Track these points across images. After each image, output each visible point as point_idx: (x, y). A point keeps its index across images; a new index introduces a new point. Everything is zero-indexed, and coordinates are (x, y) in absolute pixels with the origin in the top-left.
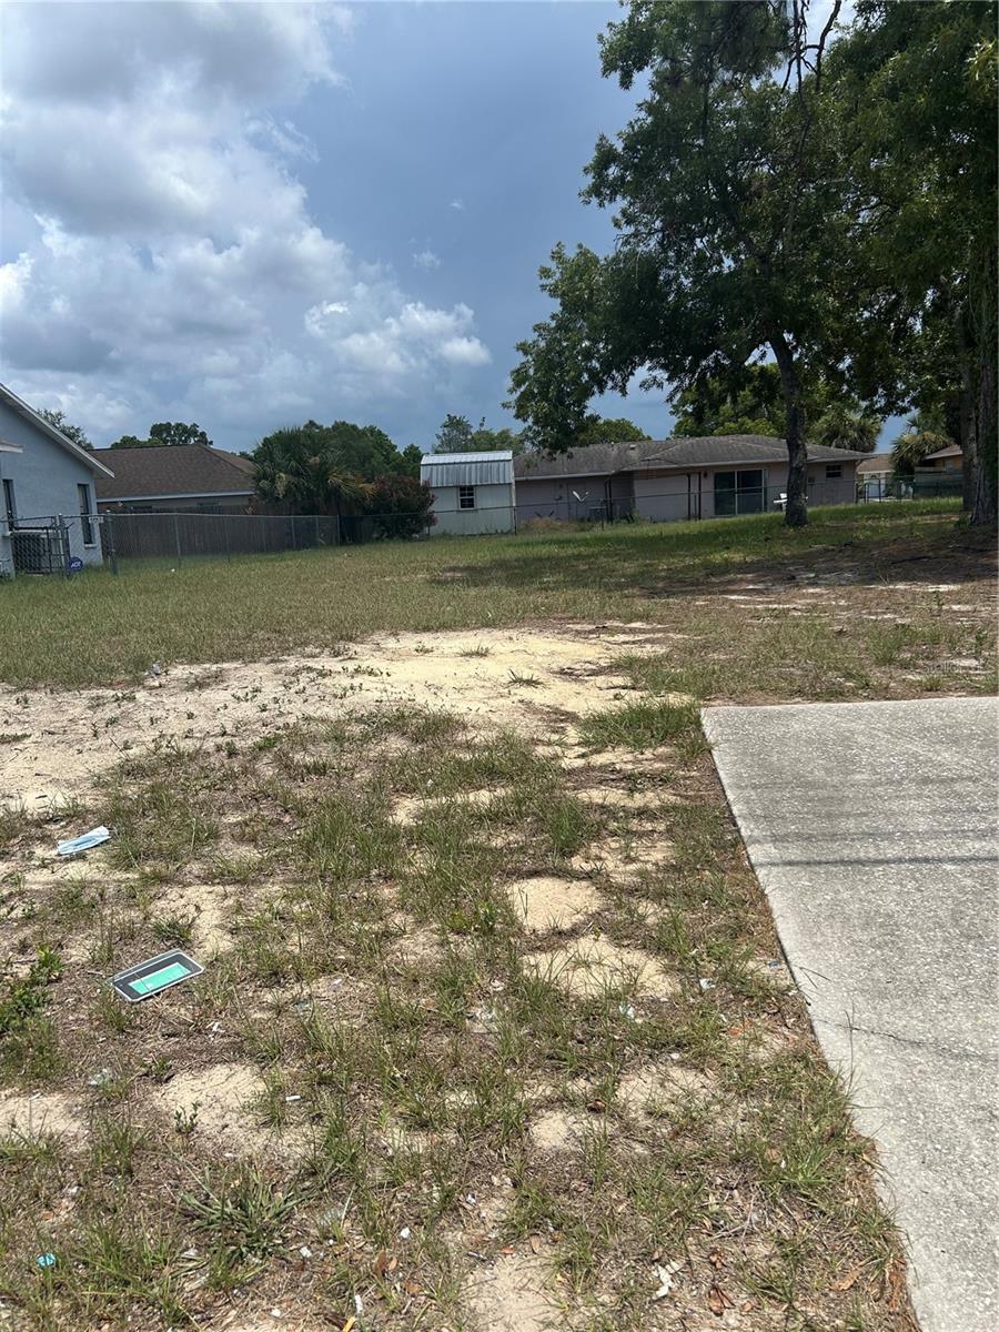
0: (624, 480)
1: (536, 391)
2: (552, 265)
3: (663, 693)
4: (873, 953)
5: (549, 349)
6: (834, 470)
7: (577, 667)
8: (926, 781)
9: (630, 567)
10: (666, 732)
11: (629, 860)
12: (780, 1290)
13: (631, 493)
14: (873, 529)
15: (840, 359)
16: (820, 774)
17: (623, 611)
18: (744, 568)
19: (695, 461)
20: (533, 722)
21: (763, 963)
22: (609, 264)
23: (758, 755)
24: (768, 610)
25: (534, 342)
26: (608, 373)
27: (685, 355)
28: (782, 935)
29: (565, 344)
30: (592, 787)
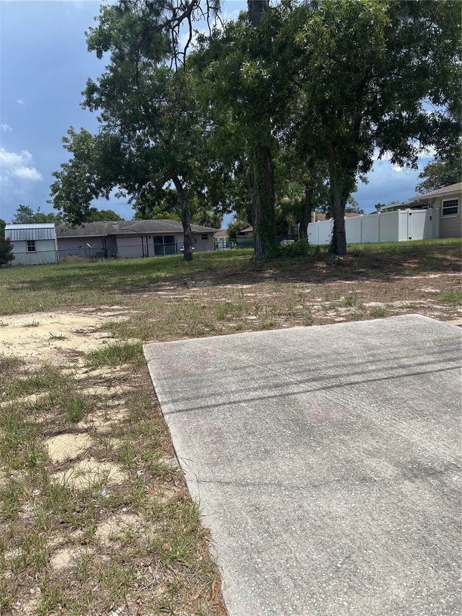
0: (112, 238)
1: (64, 196)
2: (69, 136)
3: (126, 339)
4: (212, 446)
5: (69, 176)
6: (205, 236)
7: (85, 329)
8: (235, 369)
9: (114, 280)
10: (127, 357)
11: (107, 420)
12: (168, 608)
13: (116, 245)
14: (219, 262)
15: (203, 188)
16: (193, 370)
17: (109, 301)
18: (166, 279)
19: (144, 231)
20: (61, 358)
21: (166, 459)
22: (97, 138)
23: (168, 364)
24: (174, 298)
25: (62, 172)
26: (100, 189)
27: (135, 183)
28: (174, 445)
29: (77, 174)
30: (90, 387)
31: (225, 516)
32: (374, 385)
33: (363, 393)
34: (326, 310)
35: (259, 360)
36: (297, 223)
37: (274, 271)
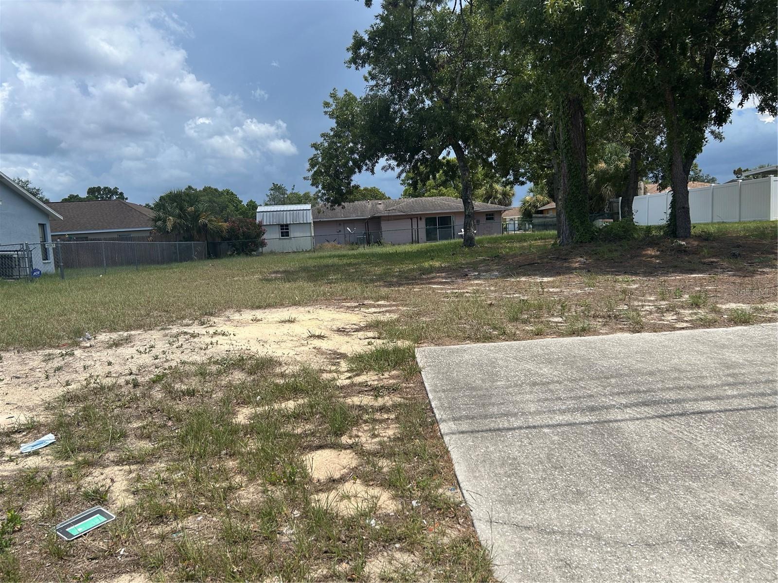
0: (376, 221)
1: (323, 171)
2: (331, 101)
3: (395, 340)
4: (506, 480)
5: (330, 147)
6: (490, 216)
7: (348, 327)
8: (535, 384)
9: (378, 270)
10: (396, 362)
11: (374, 436)
13: (380, 228)
14: (510, 248)
15: (490, 156)
16: (479, 382)
17: (374, 295)
18: (440, 270)
19: (414, 211)
20: (321, 359)
21: (447, 490)
22: (363, 101)
23: (446, 373)
24: (453, 293)
25: (321, 143)
26: (364, 162)
27: (406, 152)
28: (457, 473)
29: (339, 145)
30: (354, 396)
31: (525, 569)
32: (736, 416)
33: (718, 426)
34: (662, 313)
35: (567, 374)
36: (618, 197)
37: (586, 259)
